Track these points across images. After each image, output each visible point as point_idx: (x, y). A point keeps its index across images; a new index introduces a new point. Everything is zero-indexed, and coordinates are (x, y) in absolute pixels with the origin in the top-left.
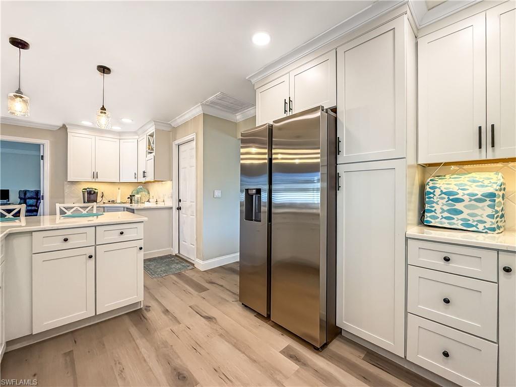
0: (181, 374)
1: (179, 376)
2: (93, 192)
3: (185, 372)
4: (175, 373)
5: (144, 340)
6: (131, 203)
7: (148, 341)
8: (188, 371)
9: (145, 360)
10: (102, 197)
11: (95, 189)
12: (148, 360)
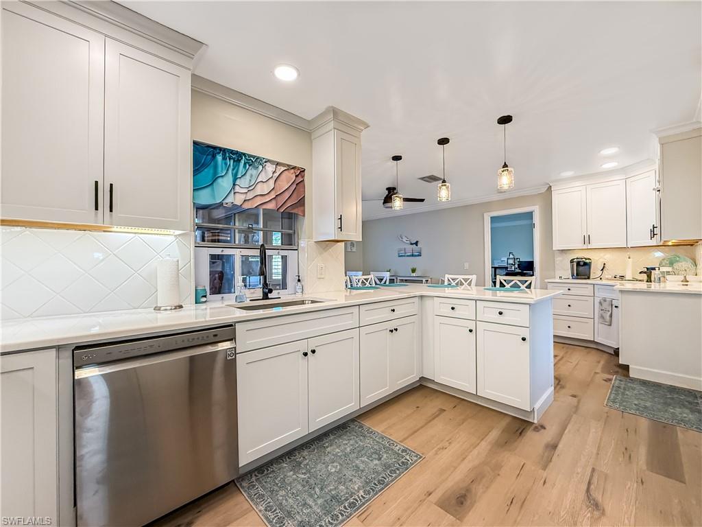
0: (464, 498)
1: (462, 497)
2: (582, 263)
3: (469, 502)
4: (464, 492)
5: (489, 447)
6: (649, 280)
7: (490, 450)
8: (472, 505)
9: (464, 459)
10: (602, 270)
11: (586, 259)
12: (466, 461)
